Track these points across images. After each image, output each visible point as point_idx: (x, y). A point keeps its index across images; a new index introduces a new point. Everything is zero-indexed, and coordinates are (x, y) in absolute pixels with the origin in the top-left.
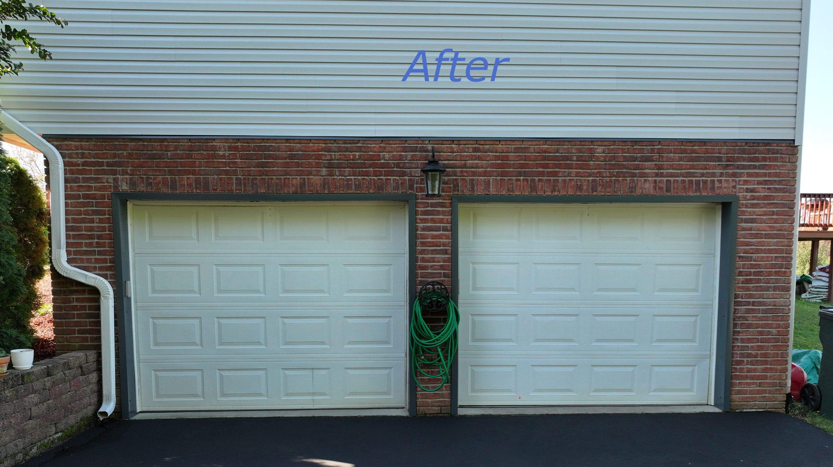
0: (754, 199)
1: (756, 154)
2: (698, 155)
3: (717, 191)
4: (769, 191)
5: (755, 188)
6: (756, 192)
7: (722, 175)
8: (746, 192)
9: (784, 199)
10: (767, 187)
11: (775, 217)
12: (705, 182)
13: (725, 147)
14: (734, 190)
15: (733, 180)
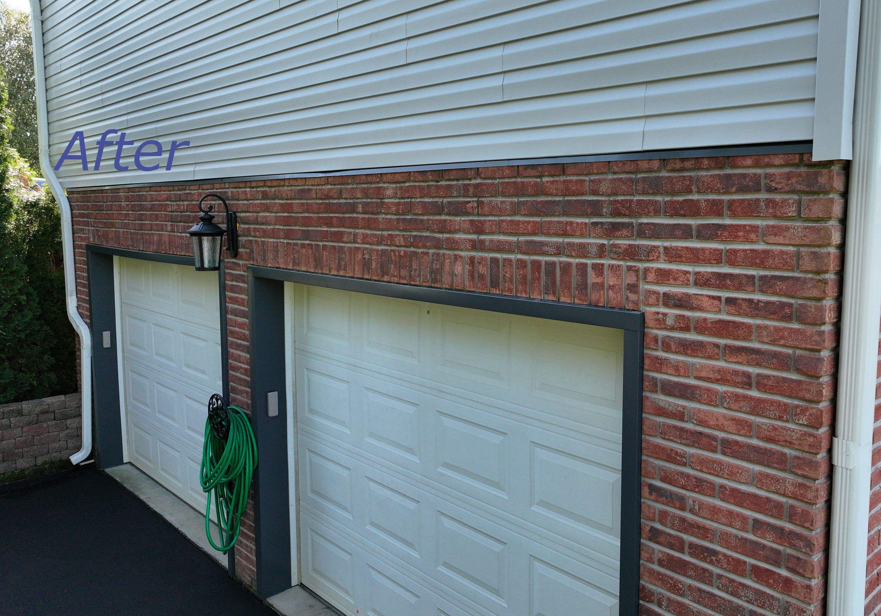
0: (686, 329)
1: (690, 192)
2: (550, 198)
3: (594, 297)
4: (732, 309)
5: (687, 295)
6: (692, 309)
7: (602, 251)
8: (666, 305)
9: (782, 342)
10: (725, 294)
11: (754, 393)
12: (566, 268)
13: (610, 176)
14: (633, 297)
15: (629, 268)
